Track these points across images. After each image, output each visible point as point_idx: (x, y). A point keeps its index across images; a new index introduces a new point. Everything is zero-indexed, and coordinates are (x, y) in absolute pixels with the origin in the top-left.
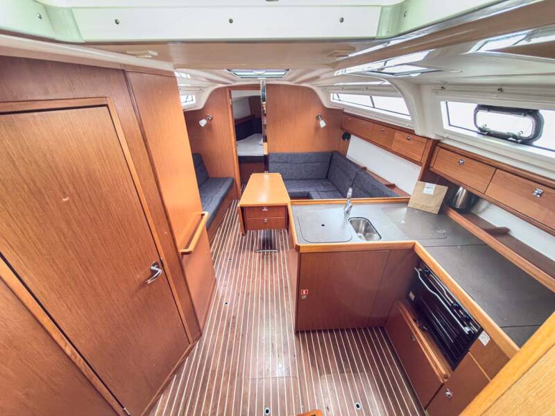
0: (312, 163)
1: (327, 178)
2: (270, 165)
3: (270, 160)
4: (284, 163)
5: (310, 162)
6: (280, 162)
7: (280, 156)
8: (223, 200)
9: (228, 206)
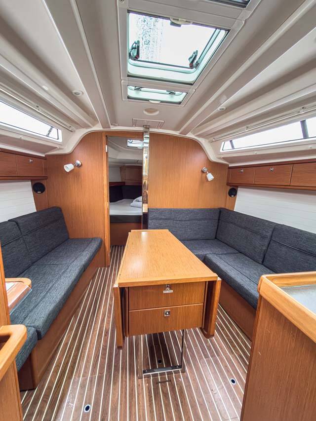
0: (200, 220)
1: (216, 238)
2: (150, 221)
3: (150, 216)
4: (166, 219)
5: (197, 220)
6: (161, 219)
7: (162, 211)
8: (84, 269)
9: (90, 277)
